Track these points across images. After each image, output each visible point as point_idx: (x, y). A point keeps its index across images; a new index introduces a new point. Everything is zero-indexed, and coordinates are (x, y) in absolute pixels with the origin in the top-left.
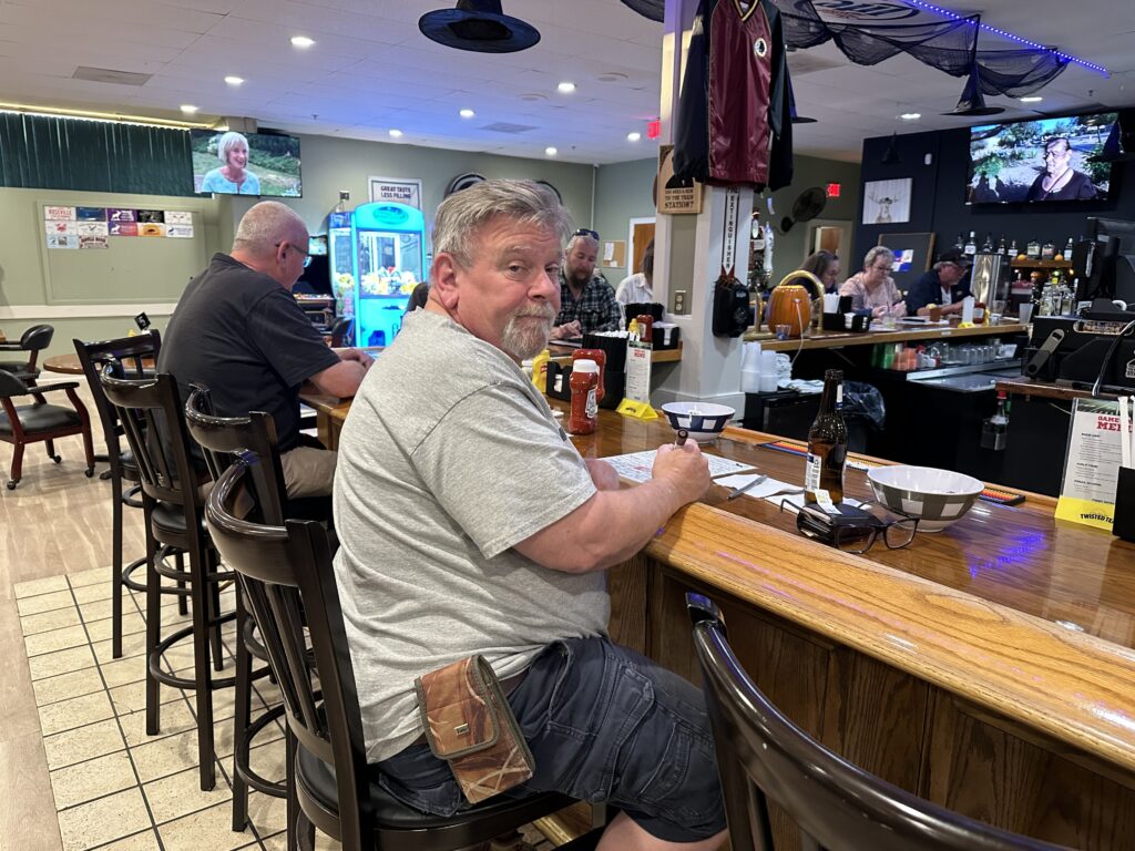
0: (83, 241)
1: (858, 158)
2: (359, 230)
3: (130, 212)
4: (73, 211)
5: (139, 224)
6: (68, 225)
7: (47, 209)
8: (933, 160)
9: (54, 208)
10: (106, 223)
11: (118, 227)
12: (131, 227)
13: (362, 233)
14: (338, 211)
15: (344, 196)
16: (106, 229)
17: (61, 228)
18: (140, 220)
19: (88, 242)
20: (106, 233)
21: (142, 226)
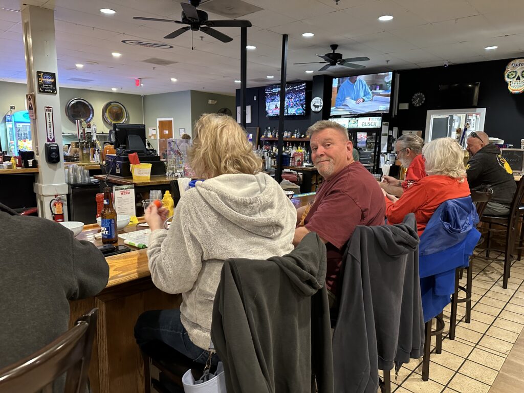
1: (235, 95)
2: (16, 123)
8: (257, 99)
13: (17, 124)
14: (9, 114)
15: (12, 108)
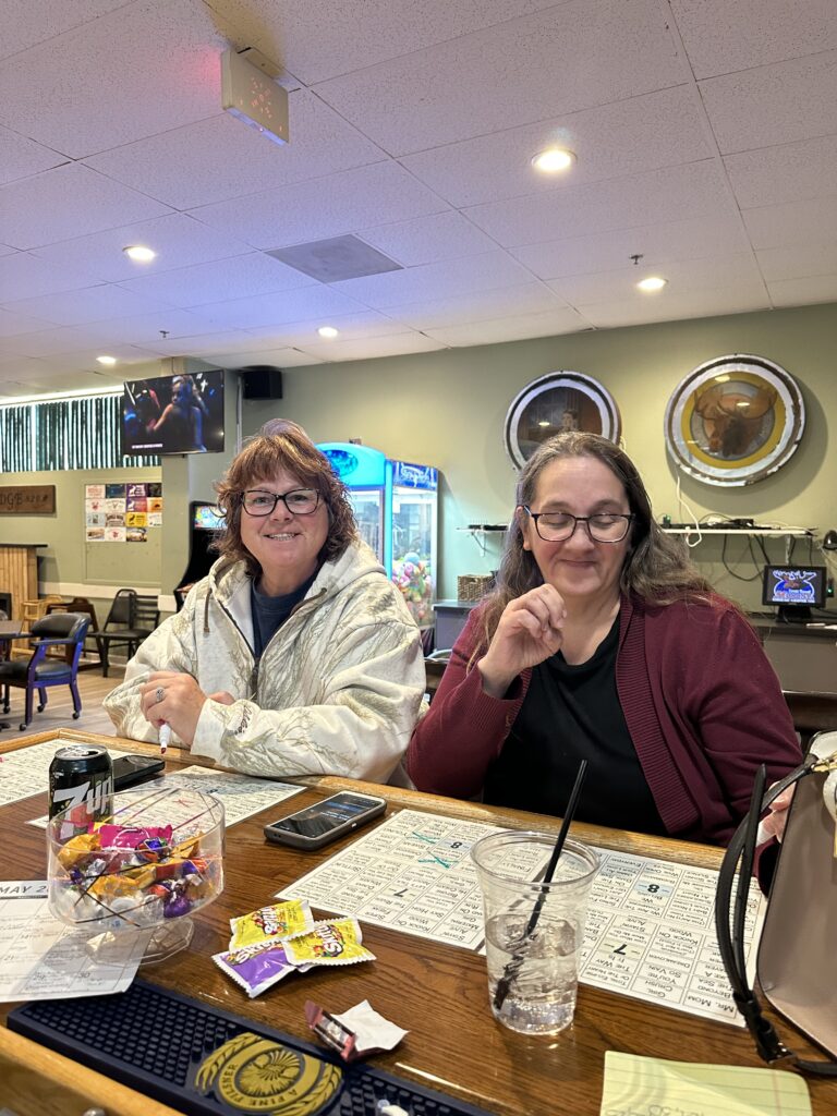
0: (108, 519)
3: (142, 487)
4: (103, 487)
5: (149, 499)
6: (100, 503)
7: (87, 487)
9: (92, 487)
10: (124, 500)
11: (133, 503)
12: (143, 503)
16: (124, 505)
17: (95, 507)
18: (149, 495)
19: (111, 519)
20: (124, 510)
21: (150, 501)
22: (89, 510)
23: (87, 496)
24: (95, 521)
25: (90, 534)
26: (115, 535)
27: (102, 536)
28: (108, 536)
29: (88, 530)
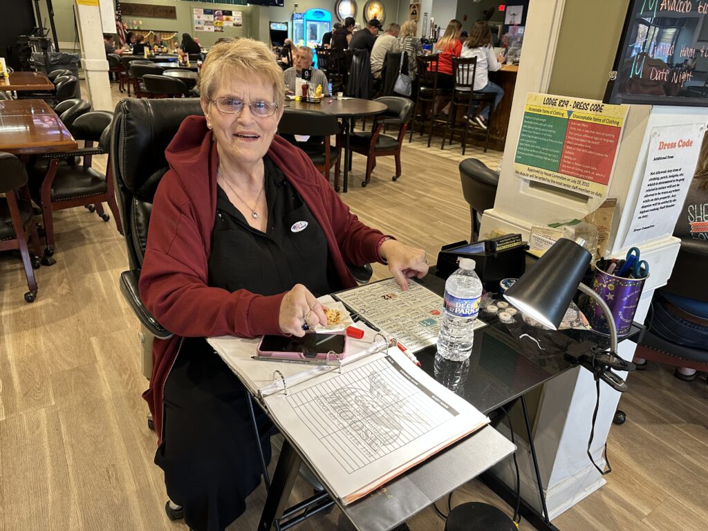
0: (205, 23)
3: (221, 11)
4: (202, 10)
6: (201, 16)
7: (194, 9)
9: (197, 9)
10: (213, 16)
11: (217, 17)
12: (221, 17)
15: (296, 6)
16: (213, 18)
17: (199, 17)
18: (224, 14)
19: (207, 23)
20: (213, 20)
21: (225, 17)
22: (195, 18)
23: (195, 12)
24: (199, 23)
25: (197, 28)
26: (209, 29)
27: (203, 29)
28: (206, 29)
29: (196, 26)
